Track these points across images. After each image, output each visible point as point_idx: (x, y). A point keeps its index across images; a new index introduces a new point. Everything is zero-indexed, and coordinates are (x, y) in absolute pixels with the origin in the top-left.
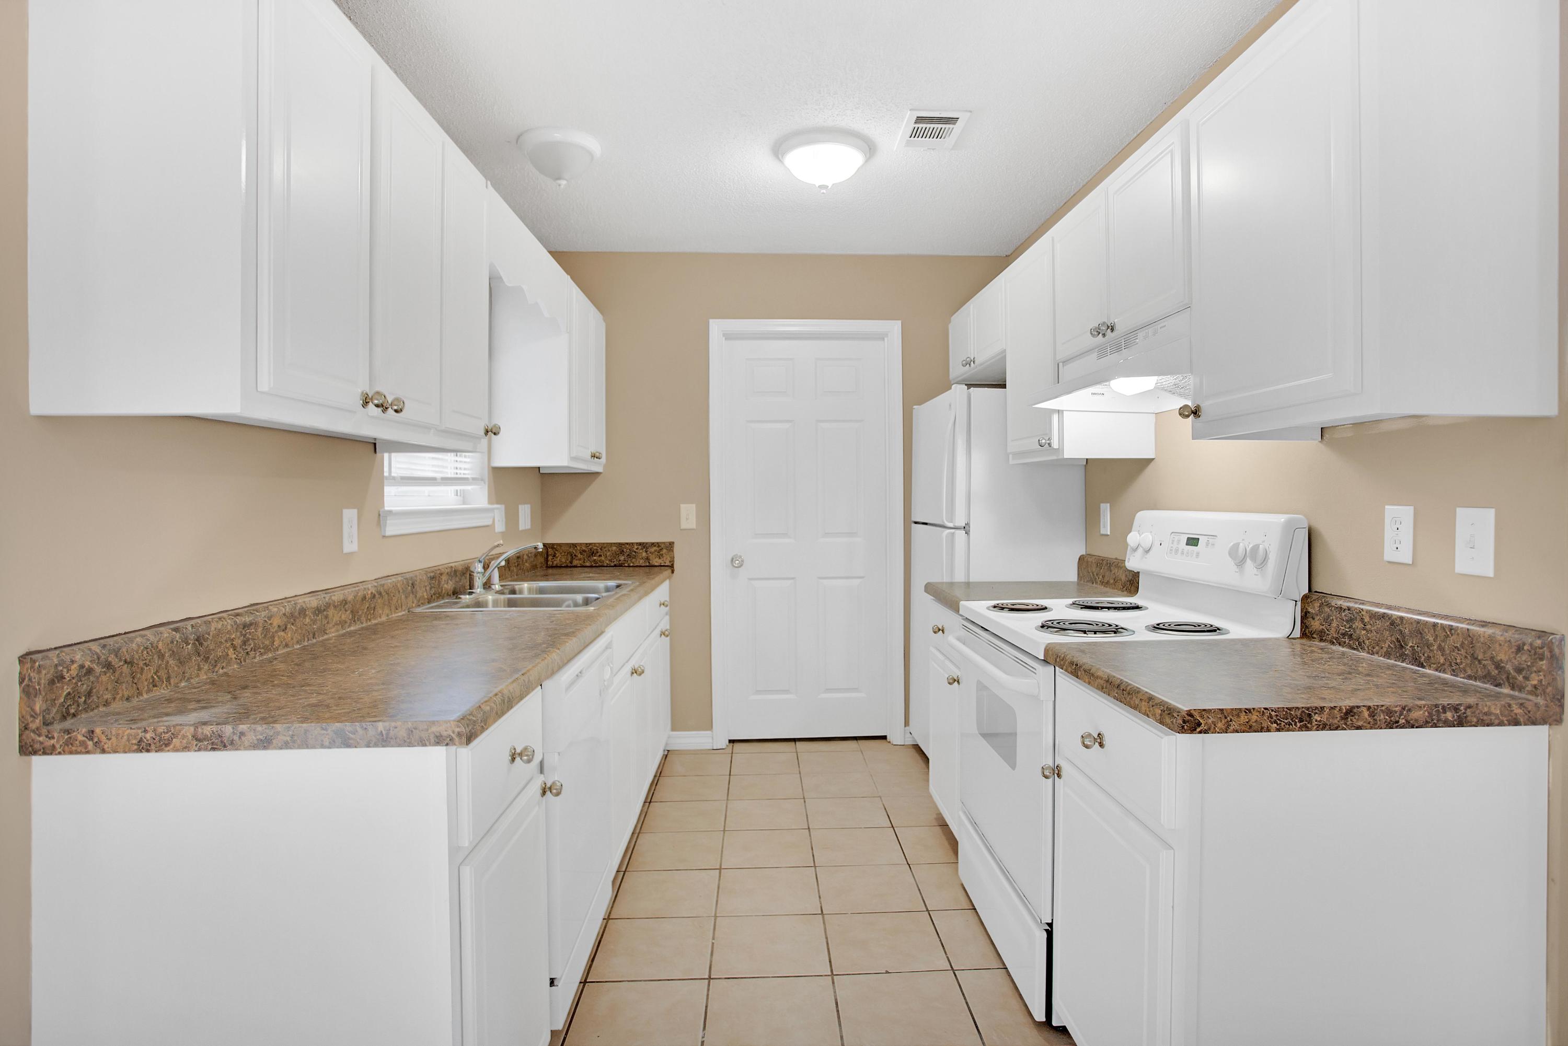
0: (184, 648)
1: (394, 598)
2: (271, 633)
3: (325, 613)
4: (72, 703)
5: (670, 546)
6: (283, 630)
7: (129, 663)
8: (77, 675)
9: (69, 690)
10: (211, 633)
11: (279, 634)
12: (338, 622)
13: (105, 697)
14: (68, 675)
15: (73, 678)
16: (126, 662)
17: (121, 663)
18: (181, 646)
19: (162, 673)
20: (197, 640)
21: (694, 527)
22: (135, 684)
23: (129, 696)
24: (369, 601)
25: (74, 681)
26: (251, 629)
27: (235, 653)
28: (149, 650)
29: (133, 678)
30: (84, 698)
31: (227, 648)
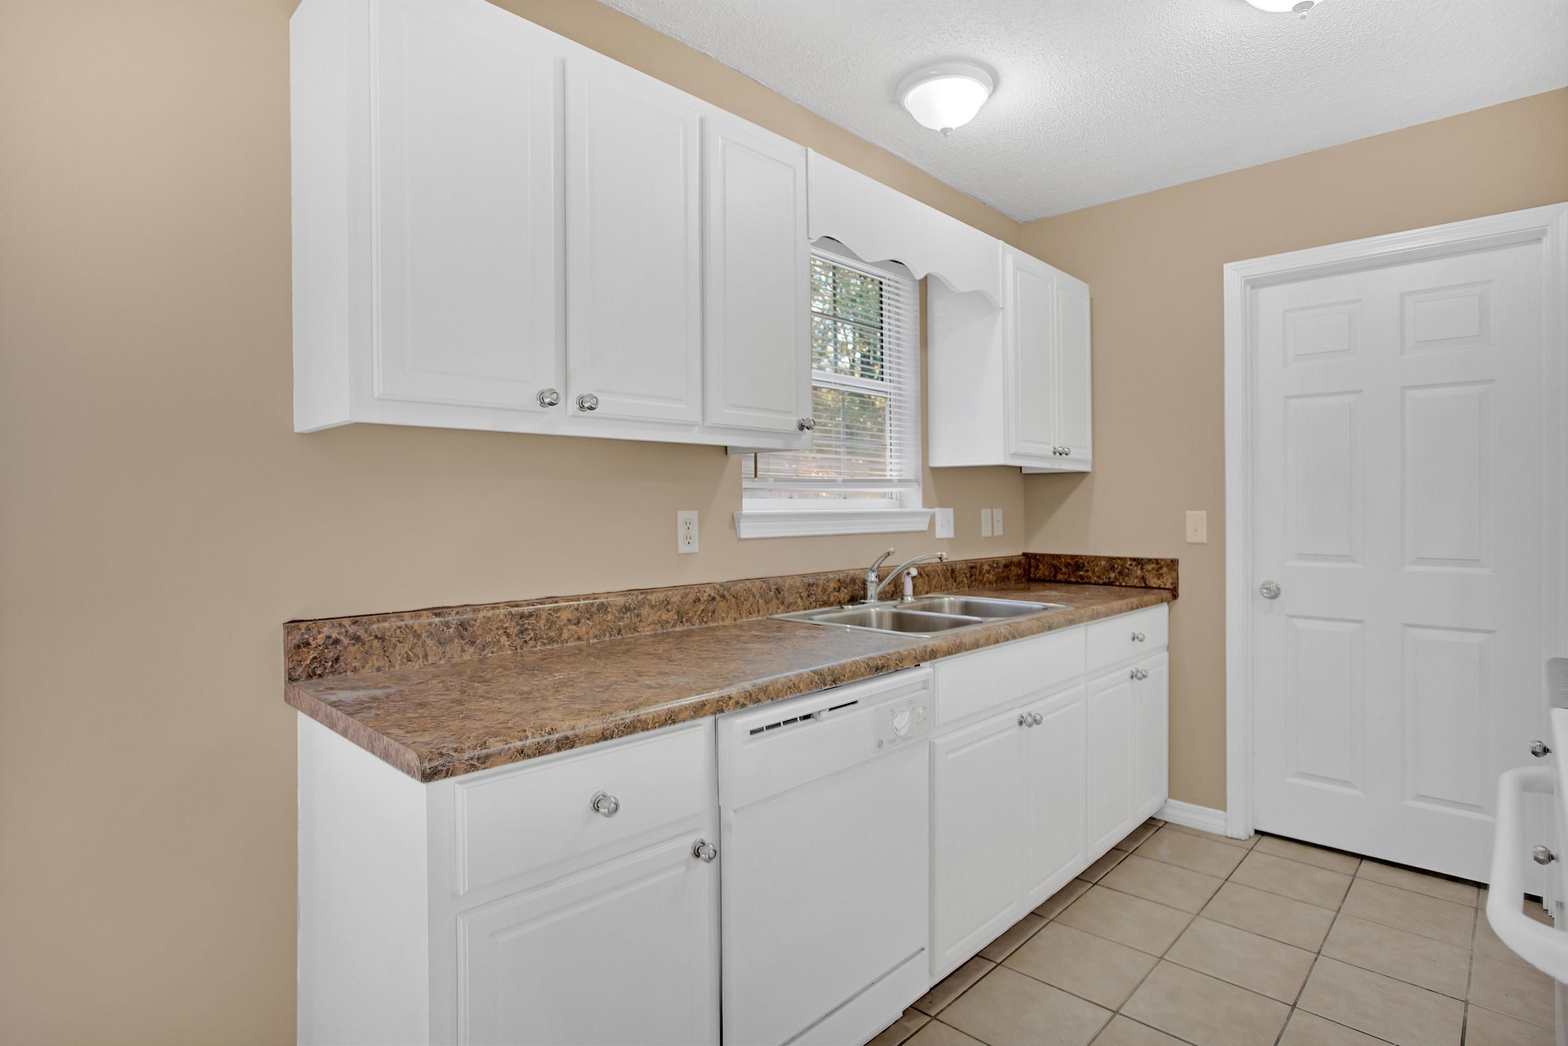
0: (444, 631)
1: (745, 602)
2: (558, 626)
3: (636, 611)
4: (318, 666)
5: (1173, 564)
6: (575, 624)
7: (380, 639)
8: (324, 643)
9: (315, 655)
10: (478, 620)
11: (568, 627)
12: (657, 622)
13: (354, 664)
14: (315, 642)
15: (319, 646)
16: (376, 637)
17: (372, 638)
18: (441, 629)
19: (419, 651)
20: (460, 625)
21: (1205, 541)
22: (387, 657)
23: (379, 666)
24: (706, 603)
25: (320, 648)
26: (531, 620)
27: (508, 641)
28: (402, 630)
29: (385, 651)
30: (330, 663)
31: (498, 635)
